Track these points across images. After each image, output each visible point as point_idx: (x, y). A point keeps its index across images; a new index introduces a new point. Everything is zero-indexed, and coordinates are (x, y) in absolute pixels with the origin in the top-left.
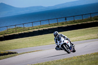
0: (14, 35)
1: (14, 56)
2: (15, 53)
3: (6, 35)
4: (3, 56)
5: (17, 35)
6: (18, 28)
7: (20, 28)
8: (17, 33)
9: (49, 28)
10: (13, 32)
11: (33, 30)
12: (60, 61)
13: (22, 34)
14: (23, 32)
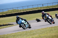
0: (12, 14)
1: (12, 26)
2: (12, 24)
3: (7, 14)
4: (5, 26)
5: (13, 14)
6: (14, 10)
7: (16, 10)
8: (14, 13)
9: (33, 10)
10: (11, 12)
11: (23, 11)
12: (39, 30)
13: (16, 13)
14: (17, 12)
